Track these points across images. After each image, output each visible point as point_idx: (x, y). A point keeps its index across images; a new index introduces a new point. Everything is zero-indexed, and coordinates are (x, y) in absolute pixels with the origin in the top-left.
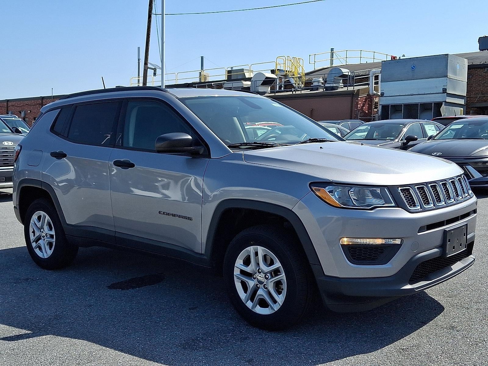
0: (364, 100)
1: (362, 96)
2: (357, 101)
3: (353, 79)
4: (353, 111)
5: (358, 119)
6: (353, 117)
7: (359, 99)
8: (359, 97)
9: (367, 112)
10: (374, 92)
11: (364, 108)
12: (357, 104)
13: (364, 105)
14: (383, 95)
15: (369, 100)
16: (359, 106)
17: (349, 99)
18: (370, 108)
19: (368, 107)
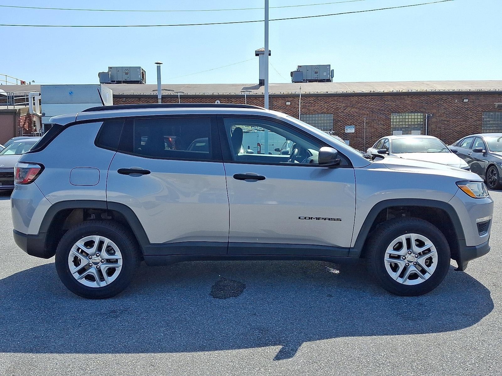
0: (24, 119)
1: (23, 115)
2: (19, 119)
3: (13, 98)
4: (17, 129)
5: (21, 136)
6: (17, 134)
7: (21, 117)
8: (21, 115)
9: (27, 129)
10: (34, 112)
11: (25, 125)
12: (20, 122)
13: (24, 124)
14: (45, 115)
15: (28, 119)
16: (21, 124)
17: (11, 117)
18: (30, 126)
19: (28, 125)
